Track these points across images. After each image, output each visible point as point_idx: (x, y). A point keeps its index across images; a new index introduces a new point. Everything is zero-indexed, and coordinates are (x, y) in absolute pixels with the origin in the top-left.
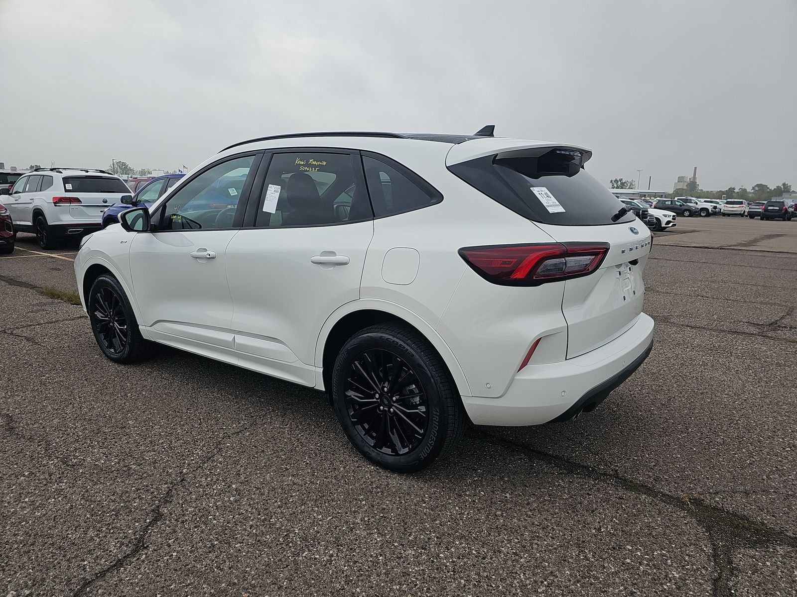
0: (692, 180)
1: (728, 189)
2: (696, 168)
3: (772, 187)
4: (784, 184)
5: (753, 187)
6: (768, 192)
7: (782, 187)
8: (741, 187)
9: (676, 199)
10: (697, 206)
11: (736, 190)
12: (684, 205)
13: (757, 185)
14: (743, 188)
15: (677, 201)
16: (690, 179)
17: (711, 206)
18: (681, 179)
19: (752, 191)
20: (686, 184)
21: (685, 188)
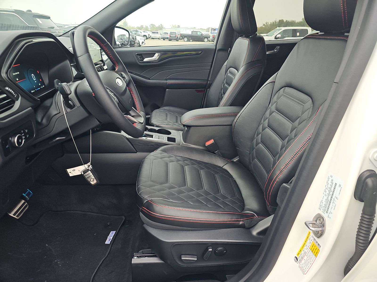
20: (123, 23)
21: (122, 24)
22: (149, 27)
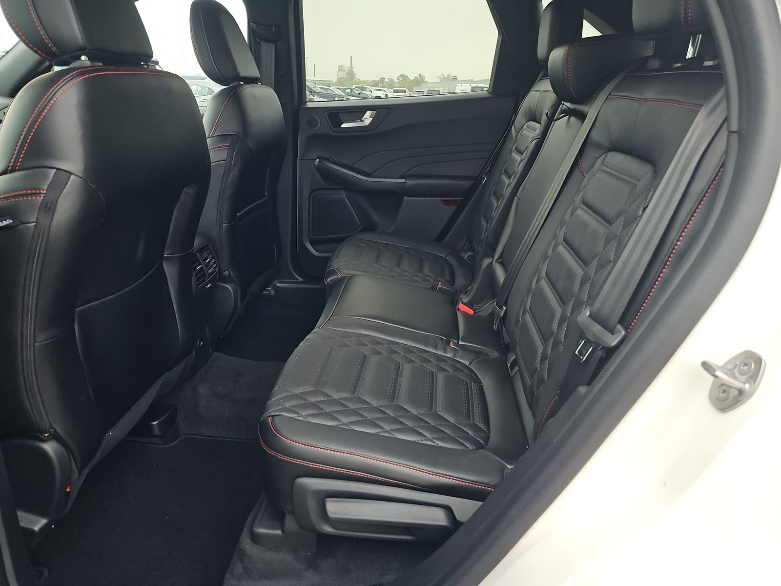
0: (350, 69)
1: (379, 79)
2: (351, 57)
3: (412, 78)
4: (420, 75)
5: (398, 78)
6: (409, 82)
7: (419, 77)
8: (389, 77)
9: (354, 87)
10: (372, 94)
11: (386, 80)
12: (361, 93)
13: (401, 75)
14: (391, 78)
15: (356, 90)
16: (348, 68)
17: (383, 94)
18: (341, 68)
19: (398, 81)
20: (346, 73)
21: (345, 77)
22: (395, 80)
